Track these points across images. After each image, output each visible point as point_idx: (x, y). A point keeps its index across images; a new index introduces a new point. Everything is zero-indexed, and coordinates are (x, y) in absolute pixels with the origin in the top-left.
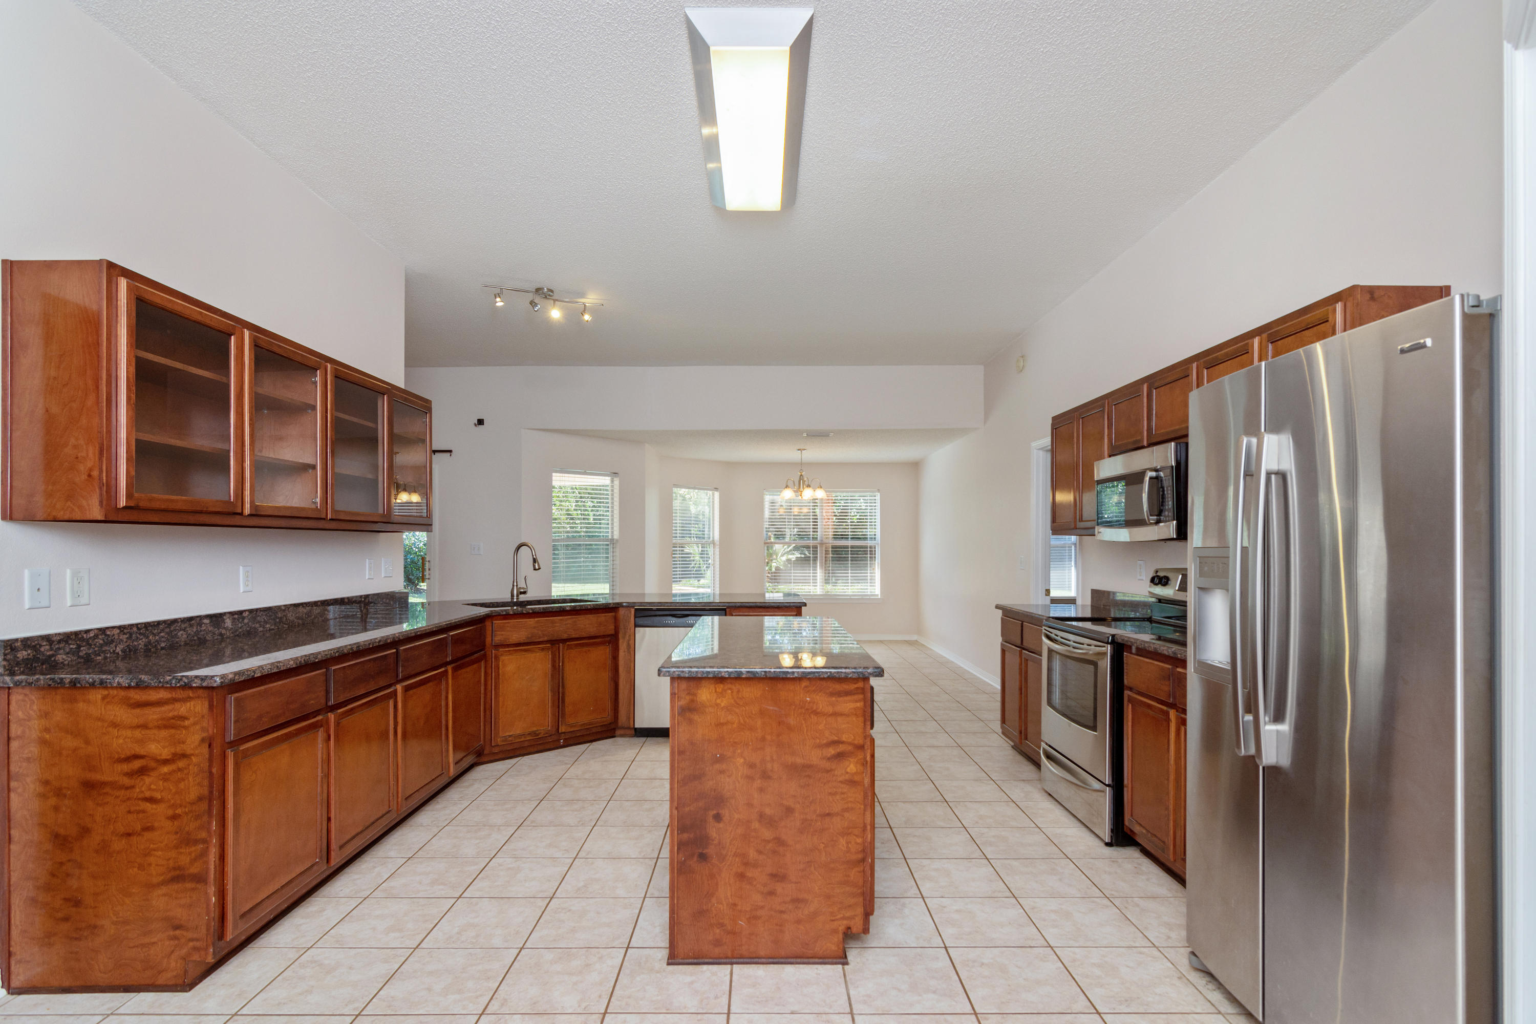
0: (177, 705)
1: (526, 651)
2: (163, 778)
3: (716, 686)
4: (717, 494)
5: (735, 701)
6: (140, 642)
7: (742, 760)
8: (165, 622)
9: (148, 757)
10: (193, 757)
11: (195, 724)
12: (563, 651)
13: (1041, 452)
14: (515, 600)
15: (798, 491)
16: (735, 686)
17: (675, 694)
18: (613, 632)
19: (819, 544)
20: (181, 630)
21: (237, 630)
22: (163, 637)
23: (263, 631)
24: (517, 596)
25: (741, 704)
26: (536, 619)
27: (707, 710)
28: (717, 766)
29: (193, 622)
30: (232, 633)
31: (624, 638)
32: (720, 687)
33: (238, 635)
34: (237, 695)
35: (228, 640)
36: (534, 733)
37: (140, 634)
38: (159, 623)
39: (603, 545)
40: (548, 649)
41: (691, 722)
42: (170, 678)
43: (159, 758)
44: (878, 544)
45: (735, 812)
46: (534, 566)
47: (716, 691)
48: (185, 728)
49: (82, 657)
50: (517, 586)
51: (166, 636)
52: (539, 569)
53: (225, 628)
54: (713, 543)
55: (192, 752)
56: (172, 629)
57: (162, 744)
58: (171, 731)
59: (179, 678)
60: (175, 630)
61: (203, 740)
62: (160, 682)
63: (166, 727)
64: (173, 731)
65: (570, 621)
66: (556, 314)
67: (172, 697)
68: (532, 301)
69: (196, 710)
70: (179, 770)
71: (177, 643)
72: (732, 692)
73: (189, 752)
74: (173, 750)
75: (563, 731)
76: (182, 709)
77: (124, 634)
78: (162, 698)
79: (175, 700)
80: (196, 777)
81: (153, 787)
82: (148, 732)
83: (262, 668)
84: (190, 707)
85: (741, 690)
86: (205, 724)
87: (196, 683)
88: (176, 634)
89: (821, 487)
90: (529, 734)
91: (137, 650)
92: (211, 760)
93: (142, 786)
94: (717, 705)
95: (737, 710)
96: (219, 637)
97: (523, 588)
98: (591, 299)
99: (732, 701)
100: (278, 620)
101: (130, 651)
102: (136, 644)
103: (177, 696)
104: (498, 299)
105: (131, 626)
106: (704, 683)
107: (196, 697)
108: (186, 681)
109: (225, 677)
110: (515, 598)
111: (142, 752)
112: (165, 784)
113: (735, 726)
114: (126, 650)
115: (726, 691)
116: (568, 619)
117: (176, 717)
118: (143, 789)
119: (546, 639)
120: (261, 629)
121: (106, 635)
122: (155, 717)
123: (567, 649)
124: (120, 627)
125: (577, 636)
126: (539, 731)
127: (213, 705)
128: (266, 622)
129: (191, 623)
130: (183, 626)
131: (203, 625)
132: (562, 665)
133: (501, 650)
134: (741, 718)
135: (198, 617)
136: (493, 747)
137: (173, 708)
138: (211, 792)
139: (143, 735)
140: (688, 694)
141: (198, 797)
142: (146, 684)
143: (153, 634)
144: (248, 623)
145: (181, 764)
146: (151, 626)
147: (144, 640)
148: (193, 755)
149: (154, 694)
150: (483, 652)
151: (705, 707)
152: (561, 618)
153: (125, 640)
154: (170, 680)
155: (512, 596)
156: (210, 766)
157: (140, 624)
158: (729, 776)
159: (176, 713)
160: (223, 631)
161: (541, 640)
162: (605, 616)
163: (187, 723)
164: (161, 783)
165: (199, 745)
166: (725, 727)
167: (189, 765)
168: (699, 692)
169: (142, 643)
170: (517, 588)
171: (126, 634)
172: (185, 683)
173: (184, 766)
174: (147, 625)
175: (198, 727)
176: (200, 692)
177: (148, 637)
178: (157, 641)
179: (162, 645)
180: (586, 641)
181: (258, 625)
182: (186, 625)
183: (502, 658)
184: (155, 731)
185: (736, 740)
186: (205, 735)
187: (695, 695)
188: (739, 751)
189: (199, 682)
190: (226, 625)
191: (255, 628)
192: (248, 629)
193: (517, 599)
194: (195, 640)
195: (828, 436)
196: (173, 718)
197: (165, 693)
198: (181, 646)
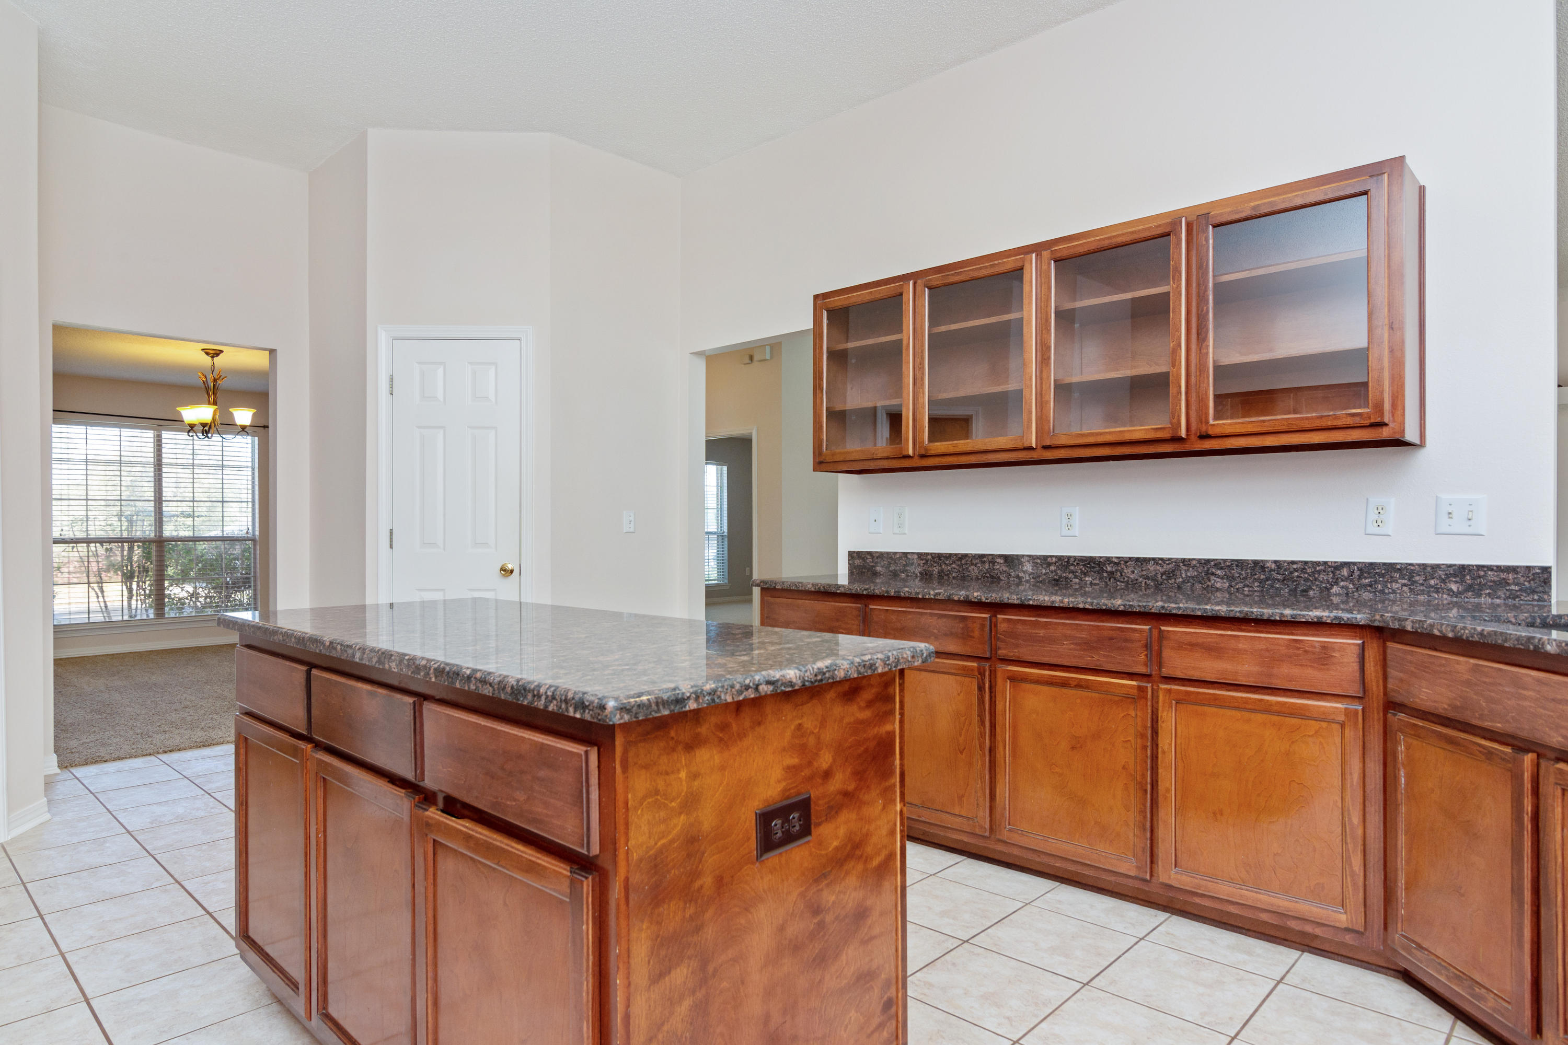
6: (935, 568)
8: (956, 555)
20: (972, 564)
21: (1039, 577)
33: (1041, 582)
38: (950, 555)
49: (891, 572)
53: (1023, 571)
56: (963, 562)
71: (968, 576)
91: (932, 574)
96: (1017, 579)
101: (926, 574)
102: (931, 569)
105: (927, 554)
119: (1500, 726)
121: (907, 558)
124: (918, 554)
130: (975, 562)
131: (997, 564)
133: (1400, 716)
135: (990, 555)
152: (1540, 675)
160: (1021, 574)
169: (936, 570)
177: (941, 566)
178: (949, 571)
181: (1071, 575)
182: (978, 561)
190: (1025, 568)
198: (972, 579)
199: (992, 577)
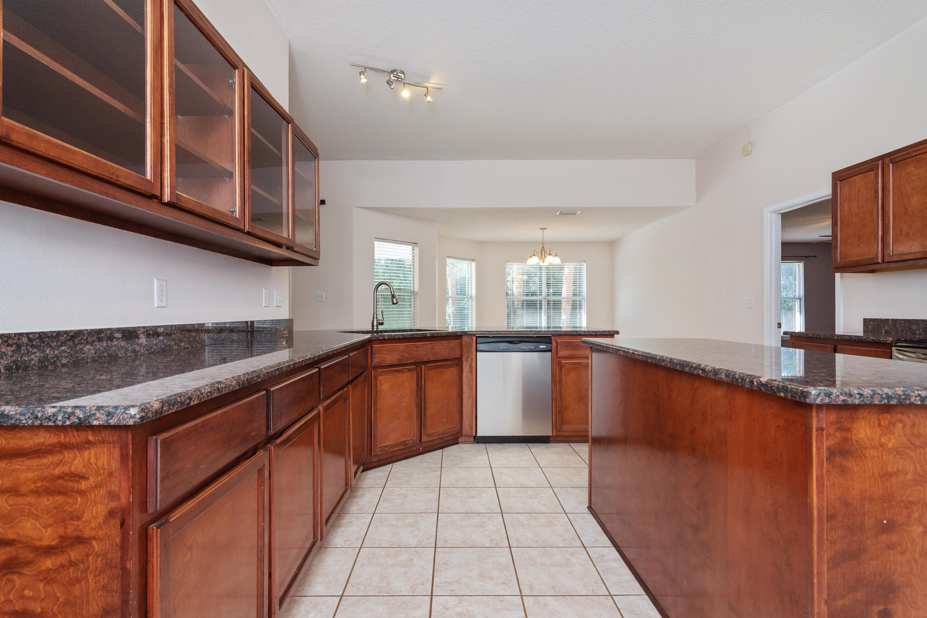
0: (68, 455)
1: (398, 371)
2: (45, 578)
3: (880, 417)
4: (474, 264)
5: (909, 440)
6: (33, 356)
7: (921, 529)
8: (66, 332)
9: (19, 542)
10: (94, 543)
11: (98, 486)
12: (425, 371)
13: (774, 215)
14: (375, 330)
15: (542, 258)
16: (908, 417)
17: (822, 429)
18: (458, 356)
19: (544, 299)
20: (87, 344)
21: (151, 348)
22: (64, 352)
23: (178, 349)
24: (377, 326)
25: (918, 443)
26: (405, 344)
27: (867, 453)
28: (884, 538)
29: (102, 335)
30: (147, 350)
31: (467, 361)
32: (886, 419)
33: (152, 353)
34: (165, 435)
35: (142, 358)
36: (404, 443)
37: (32, 346)
38: (58, 334)
39: (408, 296)
40: (414, 370)
41: (843, 470)
42: (54, 410)
43: (38, 543)
44: (584, 299)
45: (912, 607)
46: (393, 301)
47: (879, 425)
48: (82, 493)
50: (377, 318)
51: (68, 351)
52: (397, 303)
53: (138, 344)
54: (471, 298)
55: (93, 533)
56: (76, 342)
57: (42, 521)
58: (58, 498)
59: (70, 410)
60: (80, 343)
61: (111, 514)
62: (36, 417)
63: (49, 492)
64: (60, 499)
65: (429, 346)
66: (406, 93)
67: (60, 442)
68: (388, 80)
69: (100, 464)
70: (72, 564)
71: (83, 359)
72: (904, 427)
73: (87, 533)
74: (61, 531)
75: (425, 440)
76: (76, 462)
77: (9, 345)
78: (43, 444)
79: (65, 447)
80: (99, 575)
81: (27, 592)
82: (20, 500)
83: (200, 391)
84: (89, 459)
85: (917, 422)
86: (114, 488)
87: (97, 419)
88: (82, 349)
89: (557, 256)
90: (400, 444)
91: (29, 367)
92: (124, 547)
93: (9, 592)
94: (882, 445)
95: (911, 453)
96: (132, 354)
97: (381, 320)
98: (433, 82)
99: (905, 440)
100: (192, 339)
101: (18, 368)
102: (26, 359)
103: (67, 440)
104: (362, 76)
106: (862, 413)
107: (100, 442)
108: (81, 416)
109: (146, 408)
110: (375, 327)
111: (11, 535)
112: (48, 588)
113: (909, 477)
114: (11, 367)
115: (894, 424)
116: (427, 344)
117: (66, 475)
118: (11, 597)
119: (412, 361)
120: (176, 347)
122: (31, 475)
123: (428, 370)
125: (434, 359)
126: (408, 441)
127: (127, 455)
128: (181, 341)
129: (100, 336)
130: (90, 339)
131: (114, 340)
132: (424, 384)
133: (378, 370)
134: (918, 465)
135: (108, 329)
136: (373, 456)
137: (61, 461)
138: (125, 602)
139: (10, 505)
140: (839, 429)
141: (104, 609)
142: (13, 422)
143: (51, 347)
144: (163, 341)
145: (74, 554)
146: (49, 337)
147: (37, 354)
148: (94, 538)
149: (29, 436)
150: (366, 372)
151: (865, 448)
152: (423, 343)
153: (10, 353)
154: (54, 415)
155: (373, 326)
156: (124, 558)
157: (32, 333)
158: (902, 553)
159: (66, 469)
160: (137, 348)
161: (408, 362)
162: (454, 342)
163: (84, 485)
164: (41, 586)
165: (104, 522)
166: (894, 479)
167: (88, 555)
168: (855, 425)
169: (35, 357)
170: (377, 320)
171: (12, 346)
172: (79, 419)
173: (79, 558)
174: (42, 337)
175: (102, 492)
176: (106, 435)
177: (43, 351)
178: (56, 356)
179: (62, 362)
180: (441, 363)
181: (172, 343)
182: (94, 338)
183: (379, 378)
184: (30, 499)
185: (911, 499)
186: (114, 505)
187: (848, 430)
188: (916, 515)
189: (104, 417)
190: (140, 341)
191: (170, 346)
192: (163, 346)
193: (377, 329)
194: (104, 357)
195: (575, 214)
196: (59, 477)
197: (47, 435)
198: (87, 362)
199: (110, 355)
